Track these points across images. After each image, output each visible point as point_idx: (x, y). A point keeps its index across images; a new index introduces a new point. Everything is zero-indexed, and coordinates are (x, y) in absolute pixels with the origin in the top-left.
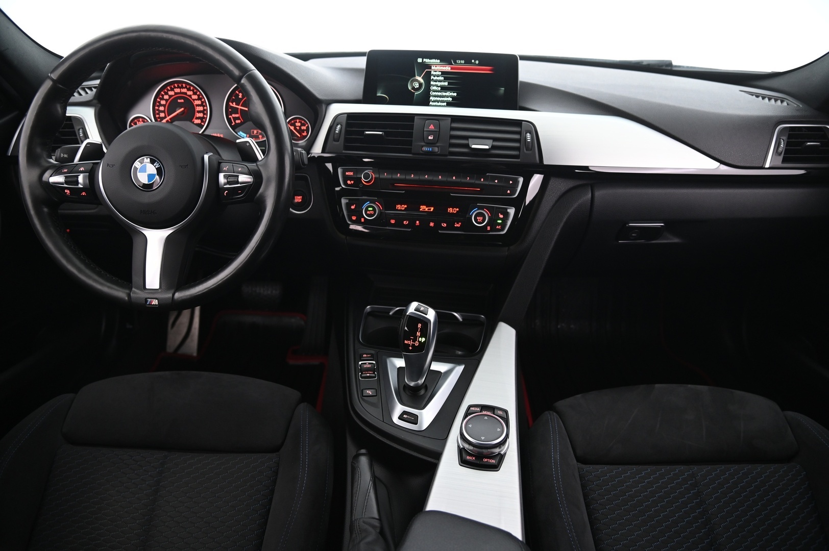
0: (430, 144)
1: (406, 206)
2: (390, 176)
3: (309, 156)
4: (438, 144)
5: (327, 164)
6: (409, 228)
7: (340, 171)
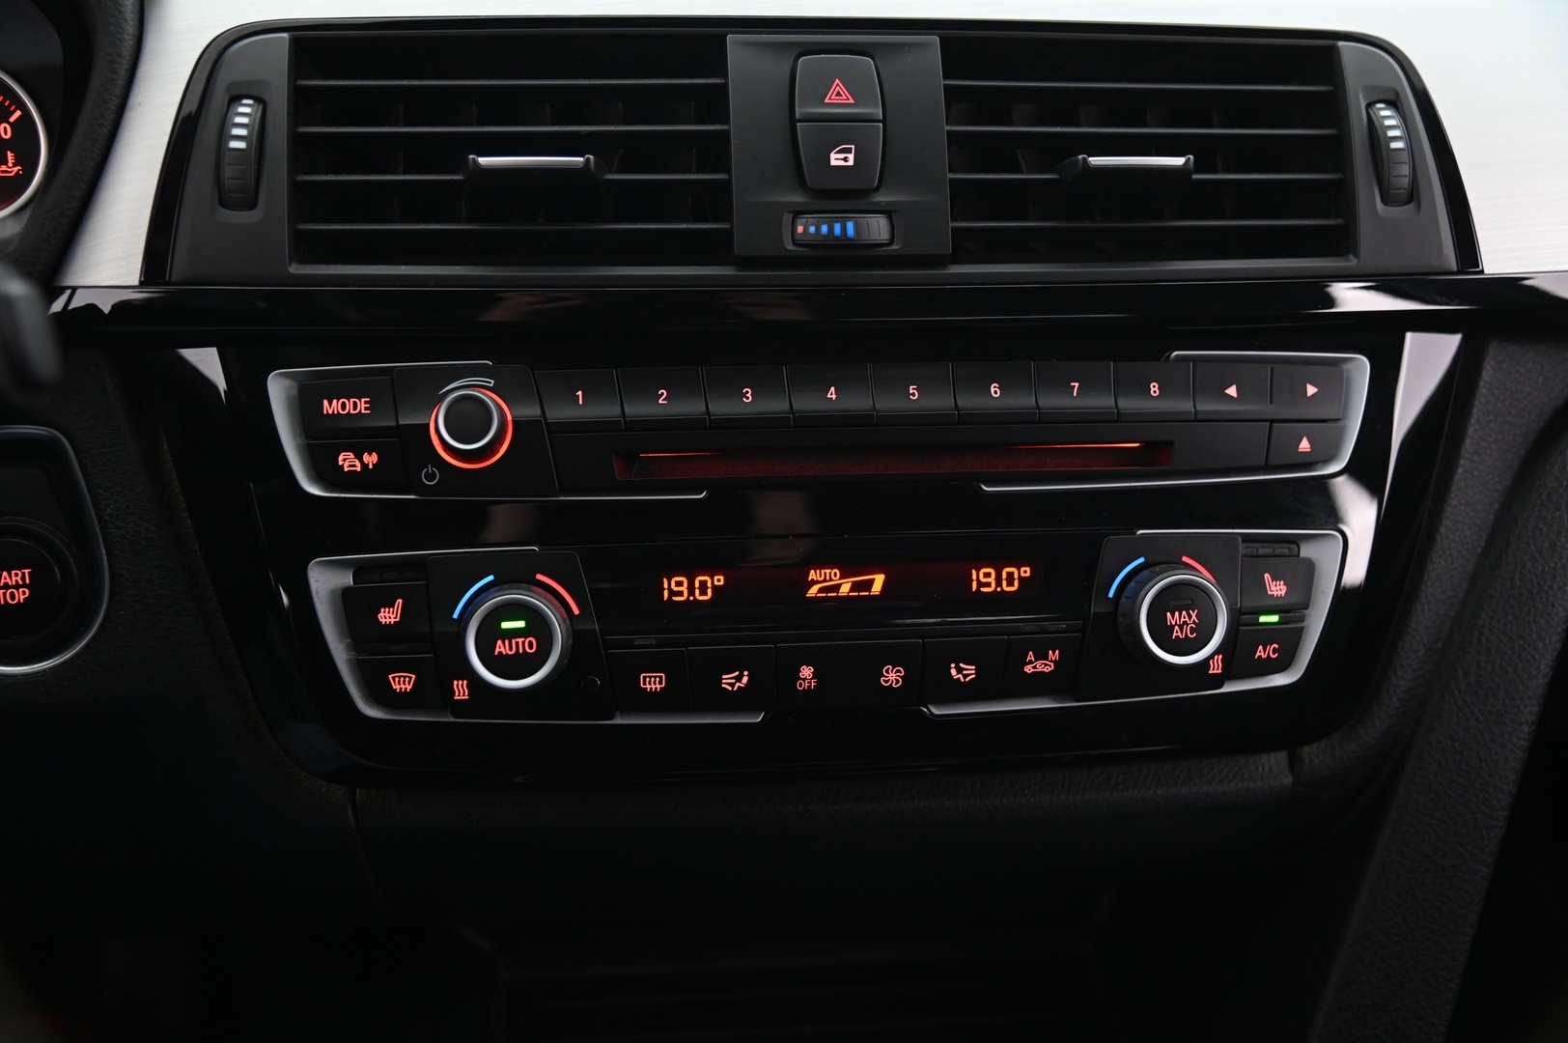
0: (845, 195)
1: (720, 580)
2: (608, 410)
3: (58, 306)
4: (881, 198)
5: (190, 354)
6: (756, 710)
7: (278, 389)
